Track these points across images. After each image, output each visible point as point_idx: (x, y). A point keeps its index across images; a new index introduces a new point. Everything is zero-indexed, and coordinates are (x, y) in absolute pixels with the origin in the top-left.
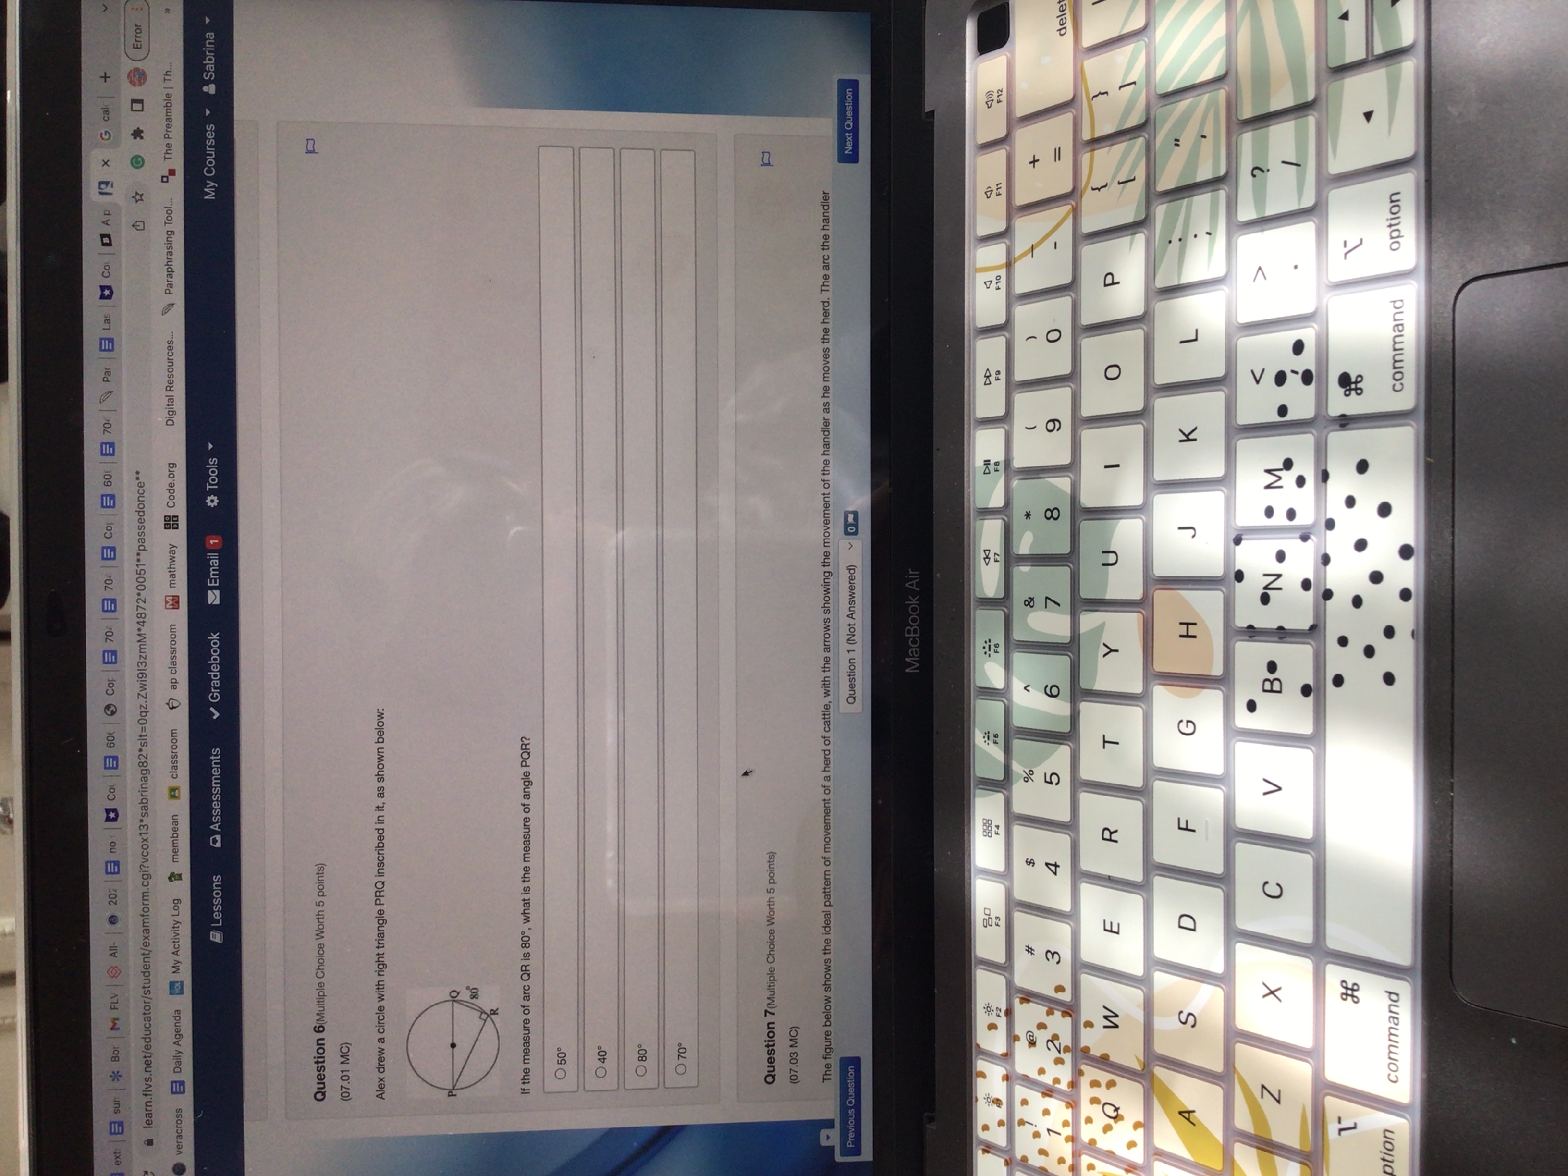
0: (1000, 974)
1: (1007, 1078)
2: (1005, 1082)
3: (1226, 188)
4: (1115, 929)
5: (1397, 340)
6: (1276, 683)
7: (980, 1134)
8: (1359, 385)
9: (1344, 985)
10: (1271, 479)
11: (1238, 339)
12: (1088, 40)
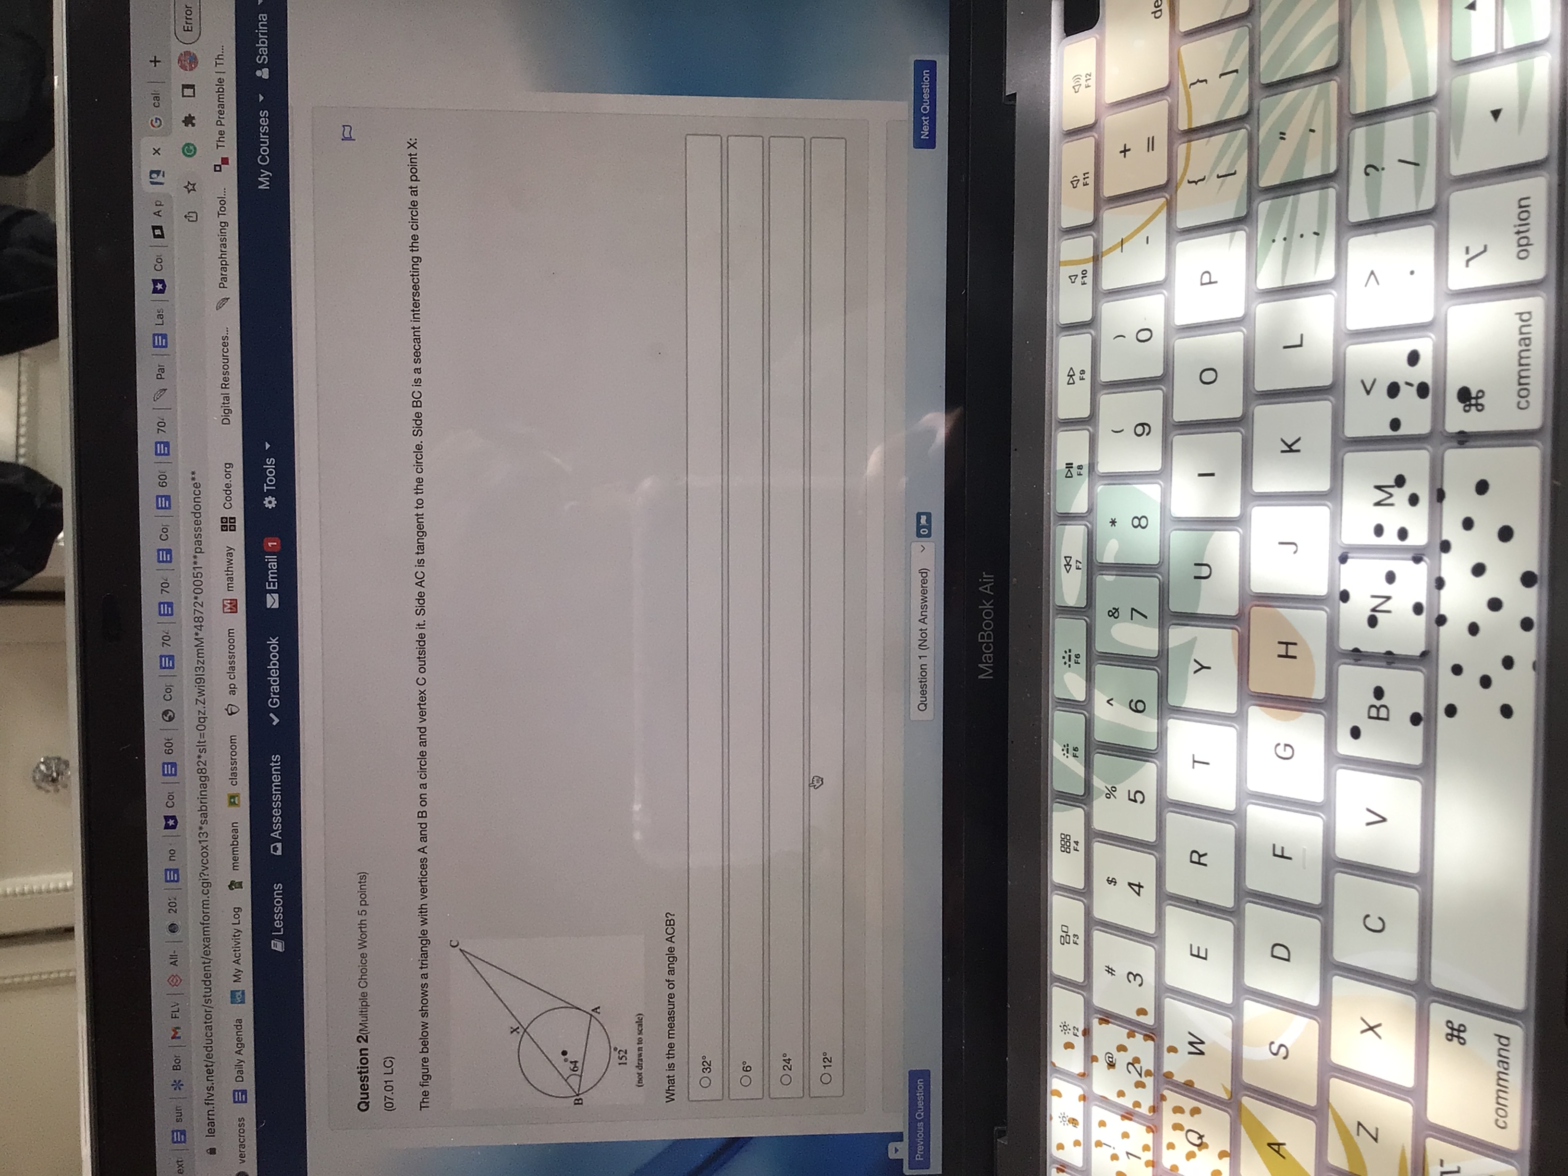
0: (1078, 993)
1: (1083, 1098)
2: (1082, 1102)
3: (1336, 186)
4: (1202, 954)
5: (1523, 354)
6: (1383, 710)
7: (1053, 1151)
8: (1480, 401)
9: (1450, 1025)
10: (1381, 495)
11: (1347, 346)
12: (1185, 25)
